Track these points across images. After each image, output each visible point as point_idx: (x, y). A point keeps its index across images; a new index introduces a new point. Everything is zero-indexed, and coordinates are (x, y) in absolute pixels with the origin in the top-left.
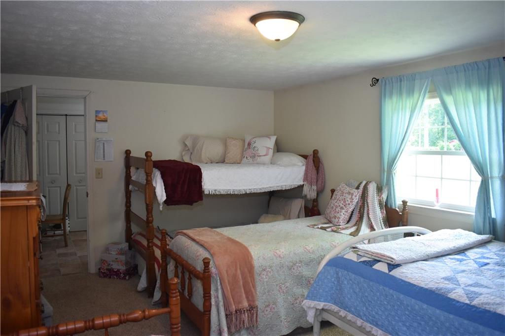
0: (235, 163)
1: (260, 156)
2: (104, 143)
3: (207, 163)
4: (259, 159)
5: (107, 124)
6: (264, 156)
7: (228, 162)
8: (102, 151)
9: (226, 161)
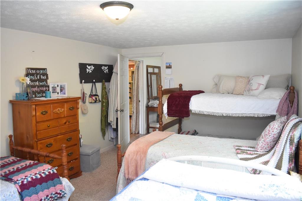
0: (240, 95)
1: (252, 90)
2: (170, 80)
3: (223, 93)
4: (252, 93)
5: (171, 70)
6: (255, 90)
7: (235, 93)
8: (169, 84)
9: (234, 93)
